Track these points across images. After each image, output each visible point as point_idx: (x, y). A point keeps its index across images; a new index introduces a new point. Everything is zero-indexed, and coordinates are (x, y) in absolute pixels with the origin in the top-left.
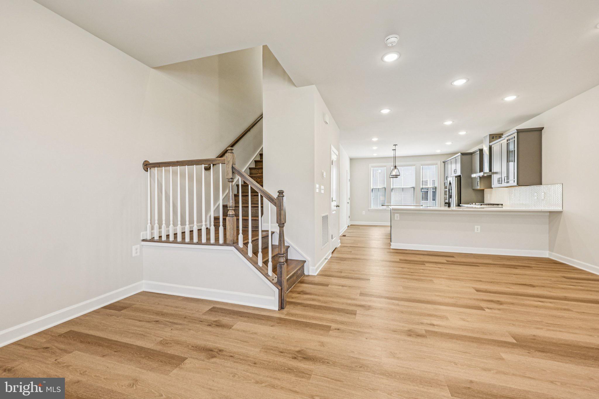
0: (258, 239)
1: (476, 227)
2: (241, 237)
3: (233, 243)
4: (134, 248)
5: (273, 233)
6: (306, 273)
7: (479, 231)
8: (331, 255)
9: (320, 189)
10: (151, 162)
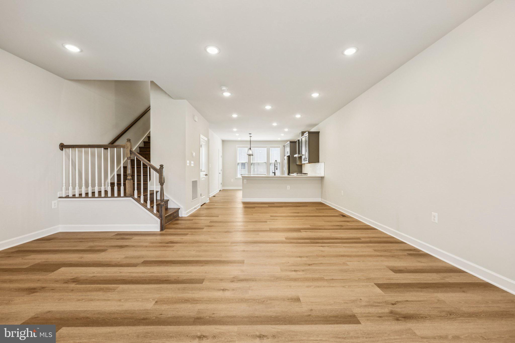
0: (147, 195)
1: (288, 186)
2: (136, 192)
3: (131, 196)
4: (53, 202)
5: (157, 192)
6: (180, 216)
7: (289, 189)
8: (200, 207)
9: (190, 163)
10: (65, 144)
